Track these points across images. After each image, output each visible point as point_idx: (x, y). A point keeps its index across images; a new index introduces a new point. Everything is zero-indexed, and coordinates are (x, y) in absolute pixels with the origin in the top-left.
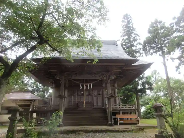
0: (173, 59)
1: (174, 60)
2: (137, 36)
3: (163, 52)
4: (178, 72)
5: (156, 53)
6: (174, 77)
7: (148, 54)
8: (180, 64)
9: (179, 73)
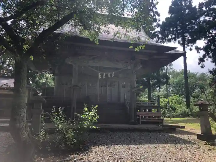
0: (198, 49)
1: (199, 51)
2: (157, 16)
3: (184, 40)
4: (201, 65)
5: (175, 40)
6: (189, 71)
7: (166, 40)
8: (204, 56)
9: (202, 67)
